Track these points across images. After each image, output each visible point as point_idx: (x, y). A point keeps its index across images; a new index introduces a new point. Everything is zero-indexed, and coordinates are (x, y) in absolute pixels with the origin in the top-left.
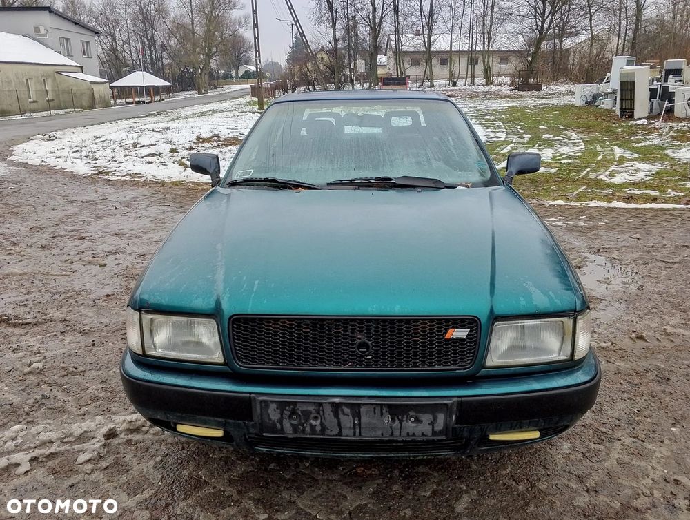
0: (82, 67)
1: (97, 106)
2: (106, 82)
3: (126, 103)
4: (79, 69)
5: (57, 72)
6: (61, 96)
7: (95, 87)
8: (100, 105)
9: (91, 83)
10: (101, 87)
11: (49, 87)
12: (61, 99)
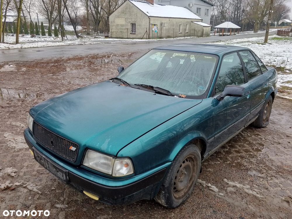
0: (202, 20)
1: (204, 36)
2: (209, 26)
3: (219, 35)
4: (201, 21)
5: (192, 22)
6: (191, 31)
7: (204, 28)
8: (205, 36)
9: (204, 26)
10: (207, 28)
11: (187, 28)
12: (191, 32)
